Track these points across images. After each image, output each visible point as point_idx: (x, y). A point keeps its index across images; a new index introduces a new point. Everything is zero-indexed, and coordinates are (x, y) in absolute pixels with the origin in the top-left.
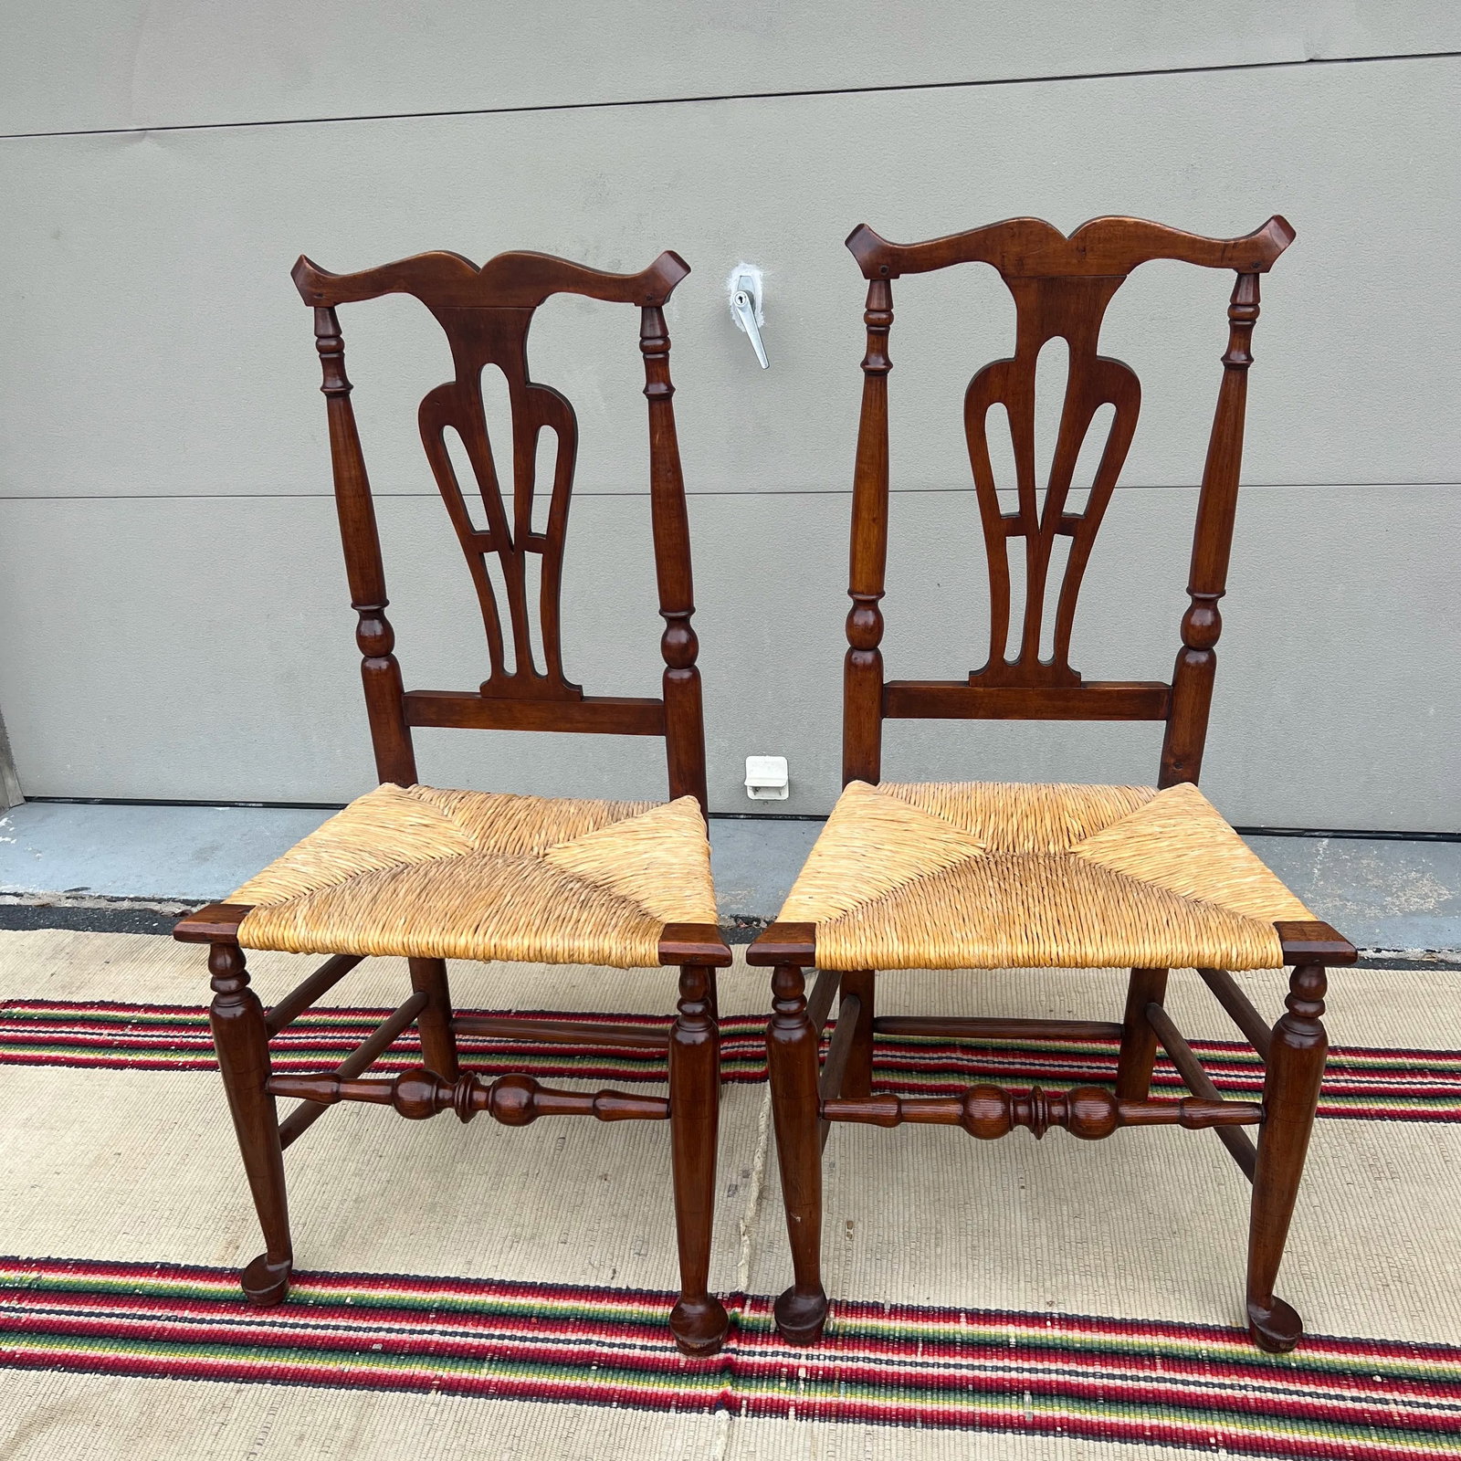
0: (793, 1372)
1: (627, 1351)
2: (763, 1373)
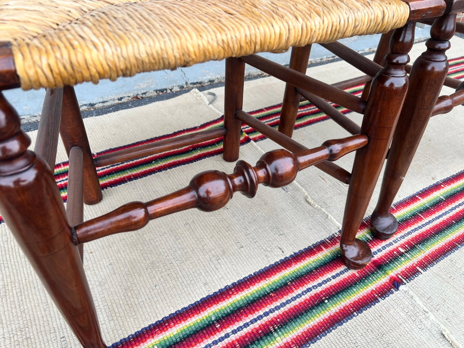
0: (398, 251)
1: (329, 283)
2: (390, 259)
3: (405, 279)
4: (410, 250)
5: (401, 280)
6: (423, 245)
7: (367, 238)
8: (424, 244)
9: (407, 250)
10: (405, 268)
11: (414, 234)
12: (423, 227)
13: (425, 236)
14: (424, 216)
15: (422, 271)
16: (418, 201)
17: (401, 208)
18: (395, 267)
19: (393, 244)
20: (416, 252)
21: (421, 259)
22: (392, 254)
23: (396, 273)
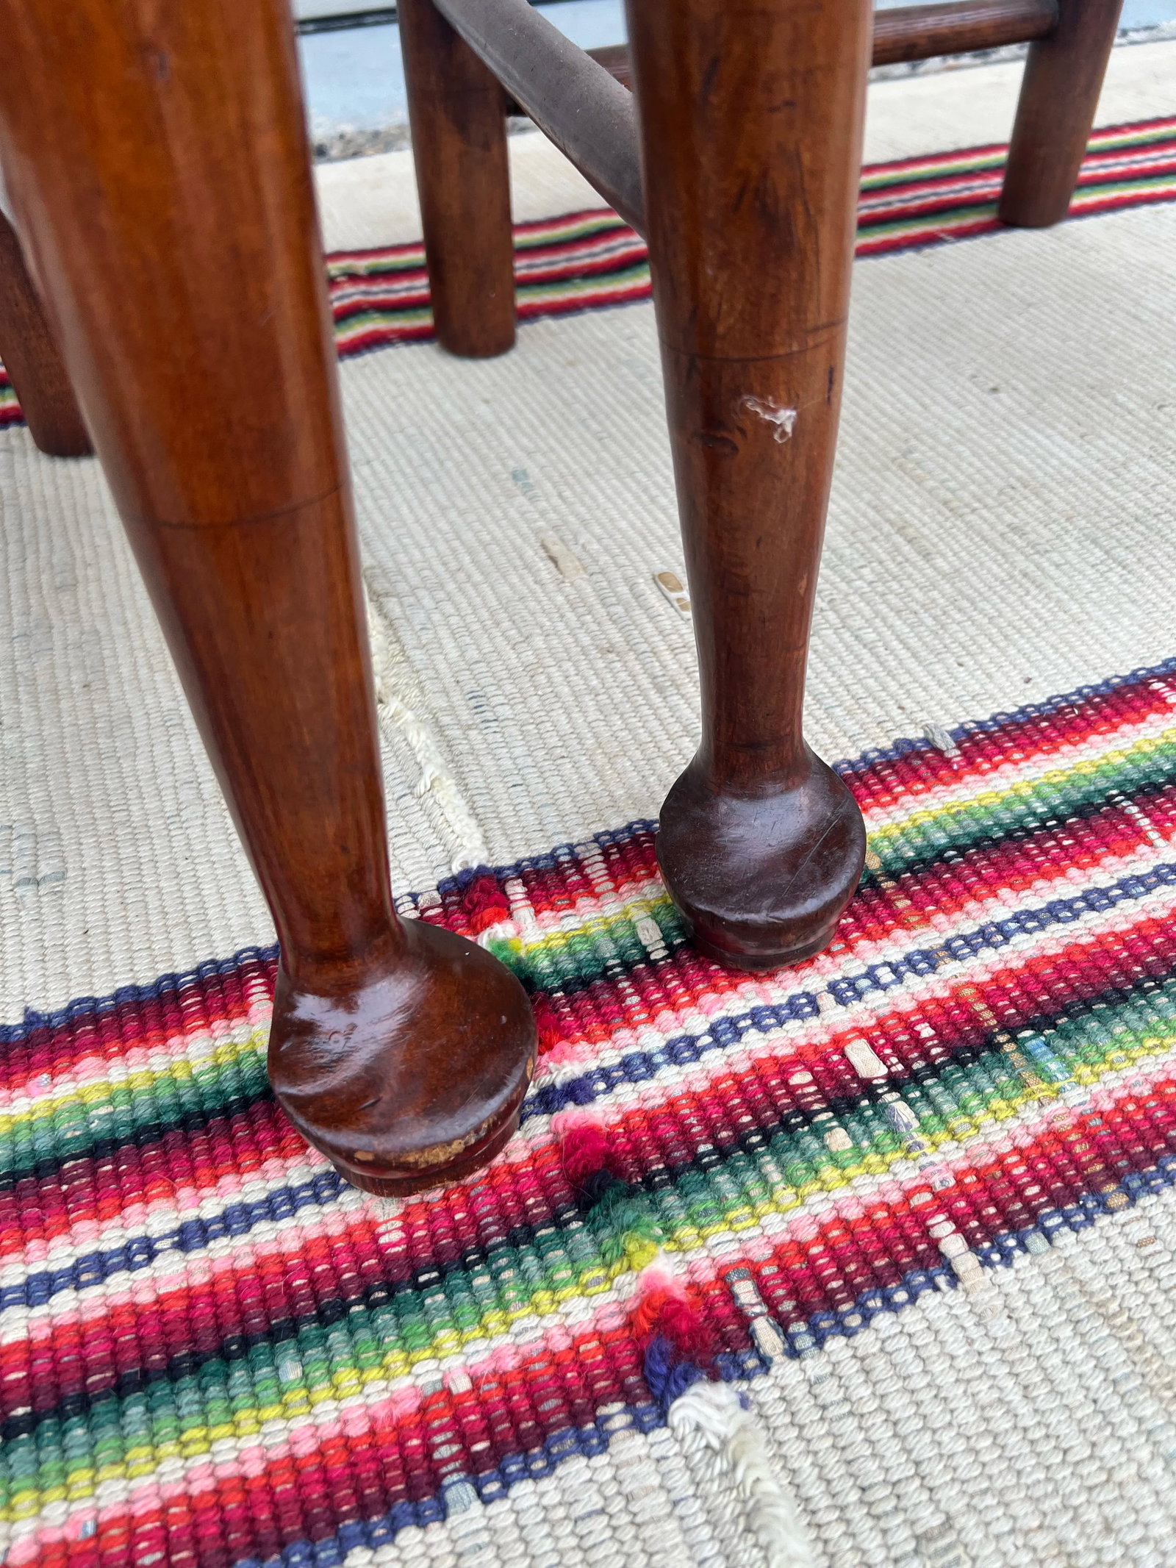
0: (830, 1071)
1: (119, 1287)
2: (732, 1123)
3: (782, 1323)
4: (935, 1071)
5: (745, 1321)
6: (1066, 1036)
7: (637, 944)
8: (1081, 1029)
9: (918, 1065)
10: (827, 1218)
11: (1023, 948)
12: (1127, 895)
13: (1118, 963)
14: (1158, 824)
15: (964, 1261)
16: (1152, 717)
17: (1008, 760)
18: (750, 1203)
19: (817, 1011)
20: (979, 1091)
21: (1006, 1147)
22: (768, 1092)
23: (729, 1253)
